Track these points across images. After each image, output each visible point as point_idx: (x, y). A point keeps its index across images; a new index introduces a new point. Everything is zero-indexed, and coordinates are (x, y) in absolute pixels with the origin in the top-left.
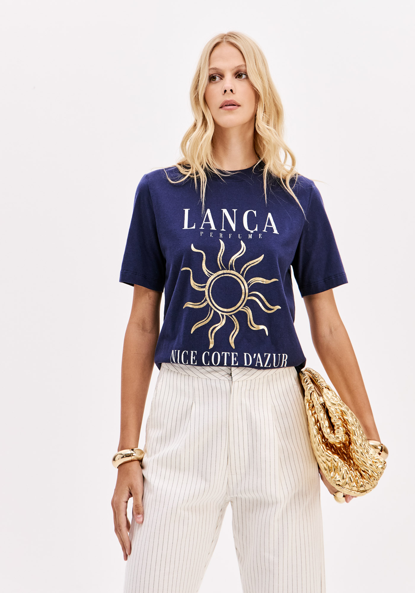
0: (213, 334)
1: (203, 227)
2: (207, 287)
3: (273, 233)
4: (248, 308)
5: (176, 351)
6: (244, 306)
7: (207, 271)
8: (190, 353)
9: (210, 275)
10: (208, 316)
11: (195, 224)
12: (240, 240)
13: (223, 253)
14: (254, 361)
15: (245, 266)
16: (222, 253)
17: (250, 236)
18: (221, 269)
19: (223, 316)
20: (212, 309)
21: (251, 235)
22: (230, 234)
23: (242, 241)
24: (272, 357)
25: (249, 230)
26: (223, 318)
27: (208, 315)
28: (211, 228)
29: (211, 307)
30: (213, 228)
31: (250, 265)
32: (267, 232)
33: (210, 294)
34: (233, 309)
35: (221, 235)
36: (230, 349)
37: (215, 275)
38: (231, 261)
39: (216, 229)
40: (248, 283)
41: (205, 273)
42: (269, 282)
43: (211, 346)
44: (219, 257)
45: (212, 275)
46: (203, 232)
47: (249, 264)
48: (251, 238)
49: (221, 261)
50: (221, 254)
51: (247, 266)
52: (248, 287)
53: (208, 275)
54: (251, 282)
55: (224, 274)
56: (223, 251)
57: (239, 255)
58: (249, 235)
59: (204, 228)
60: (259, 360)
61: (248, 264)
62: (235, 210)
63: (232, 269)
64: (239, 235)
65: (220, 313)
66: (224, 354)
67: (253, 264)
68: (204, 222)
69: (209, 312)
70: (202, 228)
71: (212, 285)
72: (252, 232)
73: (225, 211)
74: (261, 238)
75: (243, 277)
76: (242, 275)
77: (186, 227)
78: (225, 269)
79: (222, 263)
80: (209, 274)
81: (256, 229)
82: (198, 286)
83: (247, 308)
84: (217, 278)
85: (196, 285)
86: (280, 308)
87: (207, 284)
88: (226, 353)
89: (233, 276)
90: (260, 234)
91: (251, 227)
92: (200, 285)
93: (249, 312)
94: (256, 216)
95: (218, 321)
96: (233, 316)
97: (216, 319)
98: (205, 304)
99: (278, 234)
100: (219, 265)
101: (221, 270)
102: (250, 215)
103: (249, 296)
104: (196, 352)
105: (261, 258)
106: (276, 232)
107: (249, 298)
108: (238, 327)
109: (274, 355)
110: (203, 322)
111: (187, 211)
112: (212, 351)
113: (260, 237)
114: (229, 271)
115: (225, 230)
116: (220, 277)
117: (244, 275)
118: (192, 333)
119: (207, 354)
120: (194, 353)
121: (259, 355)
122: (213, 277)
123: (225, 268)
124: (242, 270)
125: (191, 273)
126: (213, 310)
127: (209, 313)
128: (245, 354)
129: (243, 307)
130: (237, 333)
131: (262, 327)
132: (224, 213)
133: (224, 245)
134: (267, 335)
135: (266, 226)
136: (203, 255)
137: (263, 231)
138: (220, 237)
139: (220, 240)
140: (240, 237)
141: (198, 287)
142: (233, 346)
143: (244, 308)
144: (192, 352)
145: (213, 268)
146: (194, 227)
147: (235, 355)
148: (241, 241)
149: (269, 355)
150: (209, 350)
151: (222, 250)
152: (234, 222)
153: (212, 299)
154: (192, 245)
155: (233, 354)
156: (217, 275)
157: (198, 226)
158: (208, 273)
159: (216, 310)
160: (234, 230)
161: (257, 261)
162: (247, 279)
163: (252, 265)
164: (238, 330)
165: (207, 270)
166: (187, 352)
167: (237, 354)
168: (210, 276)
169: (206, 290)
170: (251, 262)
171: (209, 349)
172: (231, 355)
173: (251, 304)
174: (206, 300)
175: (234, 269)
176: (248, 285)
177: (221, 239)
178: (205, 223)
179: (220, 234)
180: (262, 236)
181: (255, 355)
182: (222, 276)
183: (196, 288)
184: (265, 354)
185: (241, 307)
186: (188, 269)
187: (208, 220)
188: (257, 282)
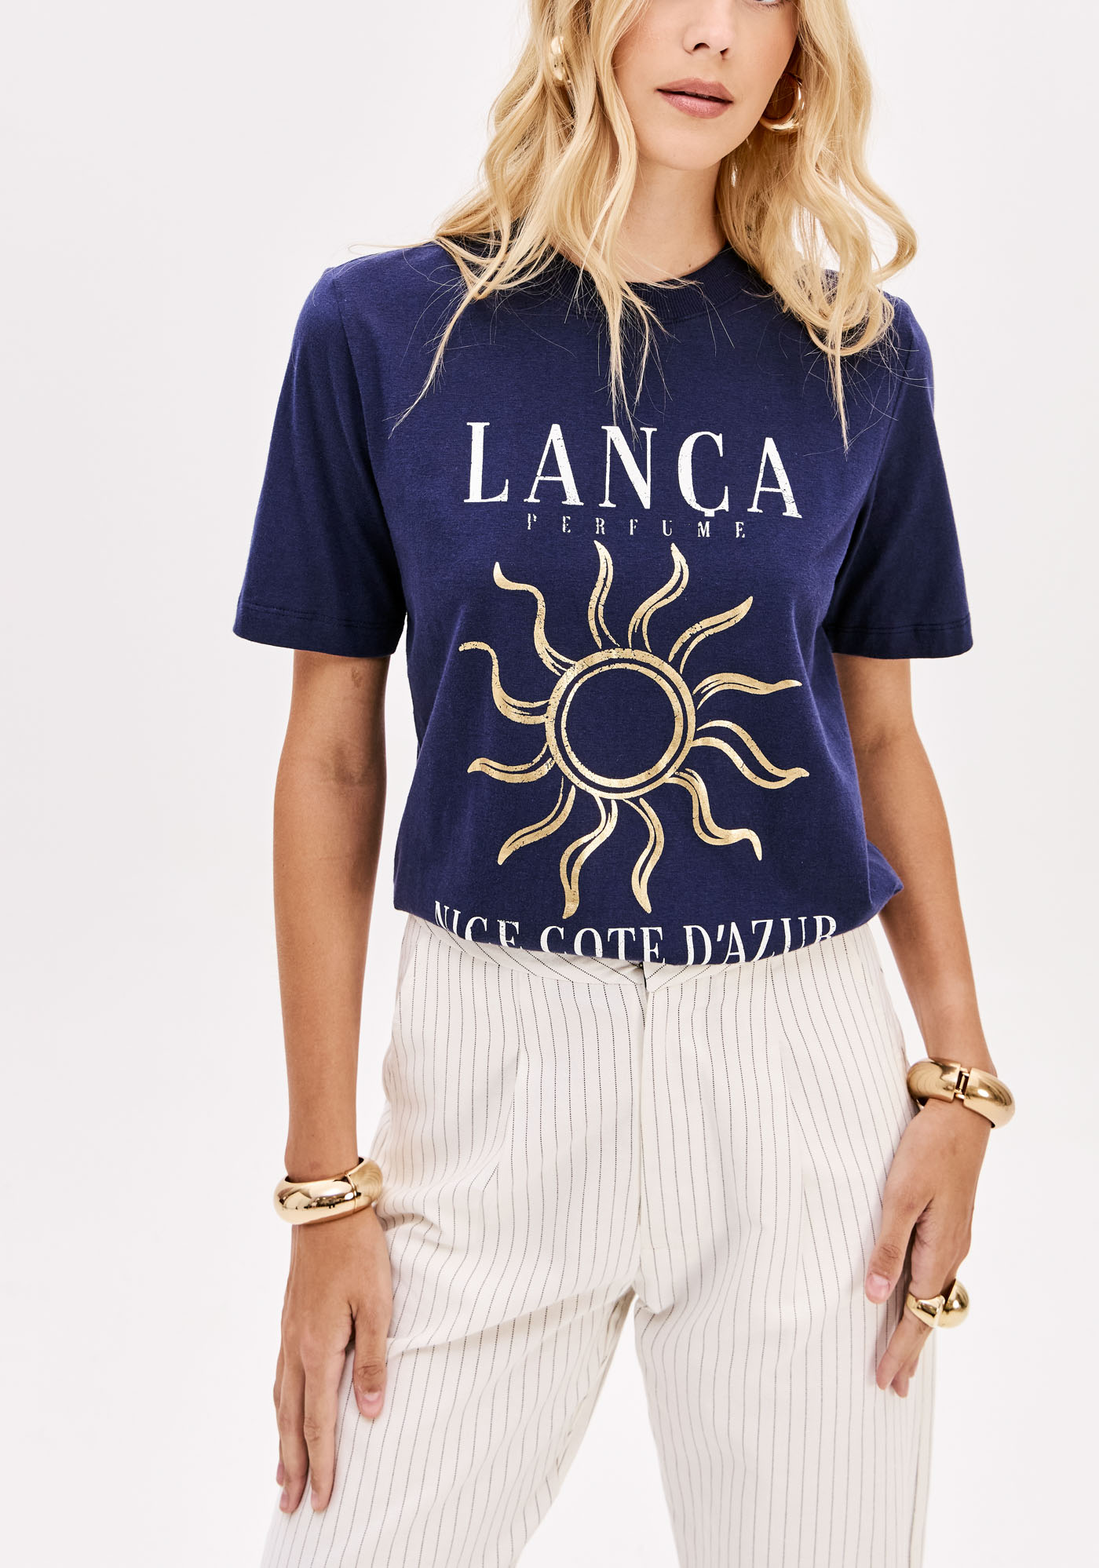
0: (576, 870)
1: (536, 497)
2: (552, 711)
3: (784, 514)
4: (695, 774)
5: (446, 907)
6: (681, 769)
7: (550, 654)
8: (494, 927)
9: (560, 667)
10: (556, 808)
11: (507, 481)
12: (669, 541)
13: (607, 590)
14: (718, 946)
15: (686, 635)
16: (603, 590)
17: (705, 530)
18: (600, 645)
19: (607, 803)
20: (569, 784)
21: (707, 523)
22: (632, 521)
23: (674, 547)
24: (778, 929)
25: (698, 507)
26: (608, 810)
27: (558, 805)
28: (565, 499)
29: (566, 777)
30: (573, 498)
31: (702, 631)
32: (761, 511)
33: (564, 733)
34: (642, 777)
35: (600, 524)
36: (636, 917)
37: (579, 666)
38: (635, 620)
39: (582, 504)
40: (695, 692)
41: (544, 662)
42: (763, 689)
43: (571, 908)
44: (592, 604)
45: (568, 666)
46: (535, 517)
47: (699, 629)
48: (708, 535)
49: (601, 620)
50: (599, 595)
51: (694, 636)
52: (696, 707)
53: (555, 667)
54: (707, 689)
55: (611, 661)
56: (609, 583)
57: (666, 597)
58: (700, 524)
59: (538, 501)
60: (733, 945)
61: (697, 627)
62: (649, 431)
63: (638, 645)
64: (664, 522)
65: (597, 794)
66: (615, 934)
67: (713, 627)
68: (539, 478)
69: (561, 795)
70: (531, 499)
71: (568, 704)
72: (710, 513)
73: (614, 434)
74: (743, 536)
75: (678, 671)
76: (675, 665)
77: (475, 495)
78: (614, 647)
79: (604, 626)
80: (557, 665)
81: (725, 505)
82: (520, 708)
83: (691, 775)
84: (585, 678)
85: (514, 707)
86: (805, 774)
87: (551, 701)
88: (621, 932)
89: (643, 670)
90: (738, 523)
91: (707, 495)
92: (526, 705)
93: (699, 789)
94: (721, 455)
95: (593, 823)
96: (642, 800)
97: (586, 816)
98: (545, 769)
99: (800, 517)
100: (595, 632)
101: (600, 651)
102: (703, 449)
103: (697, 736)
104: (515, 922)
105: (743, 609)
106: (792, 510)
107: (700, 742)
108: (661, 838)
109: (786, 921)
110: (541, 828)
111: (478, 430)
112: (573, 925)
113: (738, 535)
114: (628, 653)
115: (614, 506)
116: (596, 672)
117: (682, 666)
118: (500, 865)
119: (555, 932)
120: (510, 929)
121: (734, 927)
122: (570, 676)
123: (614, 641)
124: (676, 648)
125: (495, 662)
126: (573, 789)
127: (560, 799)
128: (689, 929)
129: (678, 771)
130: (656, 858)
131: (741, 834)
132: (612, 442)
133: (610, 562)
134: (760, 858)
135: (759, 489)
136: (535, 601)
137: (749, 510)
138: (597, 532)
139: (596, 542)
140: (668, 532)
141: (519, 712)
142: (646, 905)
143: (682, 774)
144: (501, 920)
145: (573, 642)
146: (504, 497)
147: (654, 936)
148: (673, 544)
149: (770, 923)
150: (562, 923)
151: (605, 580)
152: (645, 477)
153: (568, 749)
154: (497, 565)
155: (646, 931)
156: (586, 667)
157: (519, 492)
158: (553, 662)
159: (583, 786)
160: (647, 505)
161: (729, 620)
162: (692, 679)
163: (711, 632)
164: (659, 849)
165: (551, 650)
166: (484, 919)
167: (659, 930)
168: (562, 672)
169: (548, 720)
170: (705, 623)
171: (564, 917)
172: (640, 934)
173: (704, 761)
174: (548, 755)
175: (648, 646)
176: (696, 698)
177: (600, 538)
178: (542, 478)
179: (597, 519)
180: (745, 530)
181: (721, 928)
182: (606, 668)
183: (514, 716)
184: (754, 923)
185: (671, 771)
186: (483, 646)
187: (552, 468)
188: (726, 687)
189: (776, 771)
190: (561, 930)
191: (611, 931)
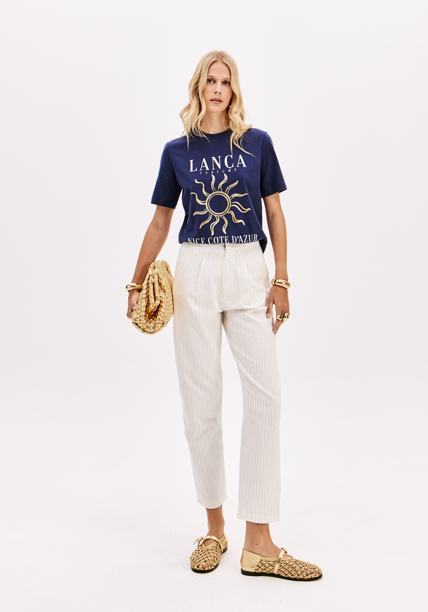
0: (213, 228)
2: (207, 202)
5: (191, 239)
6: (229, 211)
8: (200, 239)
11: (197, 168)
12: (224, 173)
13: (214, 182)
14: (238, 240)
15: (228, 188)
17: (229, 171)
18: (214, 191)
19: (217, 217)
20: (210, 214)
22: (218, 171)
23: (225, 174)
24: (248, 236)
25: (228, 167)
26: (218, 218)
27: (209, 217)
30: (207, 169)
32: (239, 166)
33: (209, 206)
34: (223, 213)
35: (212, 172)
36: (224, 235)
37: (211, 195)
38: (219, 186)
39: (209, 170)
41: (205, 195)
42: (242, 195)
43: (213, 234)
44: (212, 184)
45: (209, 195)
46: (202, 172)
49: (214, 187)
50: (213, 183)
51: (229, 188)
52: (231, 200)
55: (216, 194)
56: (214, 181)
57: (224, 182)
60: (241, 240)
61: (230, 186)
62: (219, 157)
63: (220, 190)
64: (223, 170)
65: (216, 216)
66: (220, 238)
68: (202, 167)
70: (201, 170)
71: (209, 201)
72: (230, 168)
73: (214, 158)
76: (227, 193)
77: (191, 170)
79: (214, 188)
80: (207, 195)
81: (233, 166)
83: (231, 211)
84: (212, 197)
86: (250, 209)
88: (221, 237)
89: (221, 195)
91: (230, 165)
93: (232, 213)
94: (232, 159)
95: (215, 220)
96: (223, 216)
97: (214, 219)
98: (206, 212)
99: (246, 167)
100: (213, 189)
102: (229, 158)
103: (231, 205)
104: (204, 238)
105: (237, 182)
106: (244, 166)
107: (232, 206)
108: (227, 222)
109: (249, 235)
110: (206, 221)
111: (191, 161)
112: (213, 237)
114: (219, 192)
115: (215, 169)
118: (200, 228)
119: (210, 239)
120: (203, 239)
121: (240, 236)
122: (209, 196)
123: (216, 190)
124: (226, 190)
128: (233, 237)
130: (226, 226)
131: (240, 221)
132: (213, 160)
133: (214, 178)
134: (244, 225)
135: (239, 163)
137: (237, 166)
142: (225, 233)
144: (202, 239)
145: (209, 191)
146: (196, 170)
147: (227, 238)
149: (247, 236)
152: (219, 164)
153: (210, 208)
154: (196, 180)
155: (225, 237)
157: (199, 169)
159: (213, 214)
160: (220, 168)
161: (235, 185)
162: (230, 195)
163: (232, 187)
164: (227, 224)
165: (206, 193)
166: (199, 239)
169: (206, 204)
170: (231, 186)
172: (224, 237)
173: (233, 209)
174: (207, 210)
175: (222, 190)
176: (231, 198)
177: (212, 174)
180: (236, 170)
181: (238, 237)
182: (215, 195)
183: (201, 204)
184: (244, 236)
185: (228, 211)
186: (194, 193)
187: (204, 165)
188: (235, 196)
189: (245, 209)
190: (211, 238)
191: (219, 237)
